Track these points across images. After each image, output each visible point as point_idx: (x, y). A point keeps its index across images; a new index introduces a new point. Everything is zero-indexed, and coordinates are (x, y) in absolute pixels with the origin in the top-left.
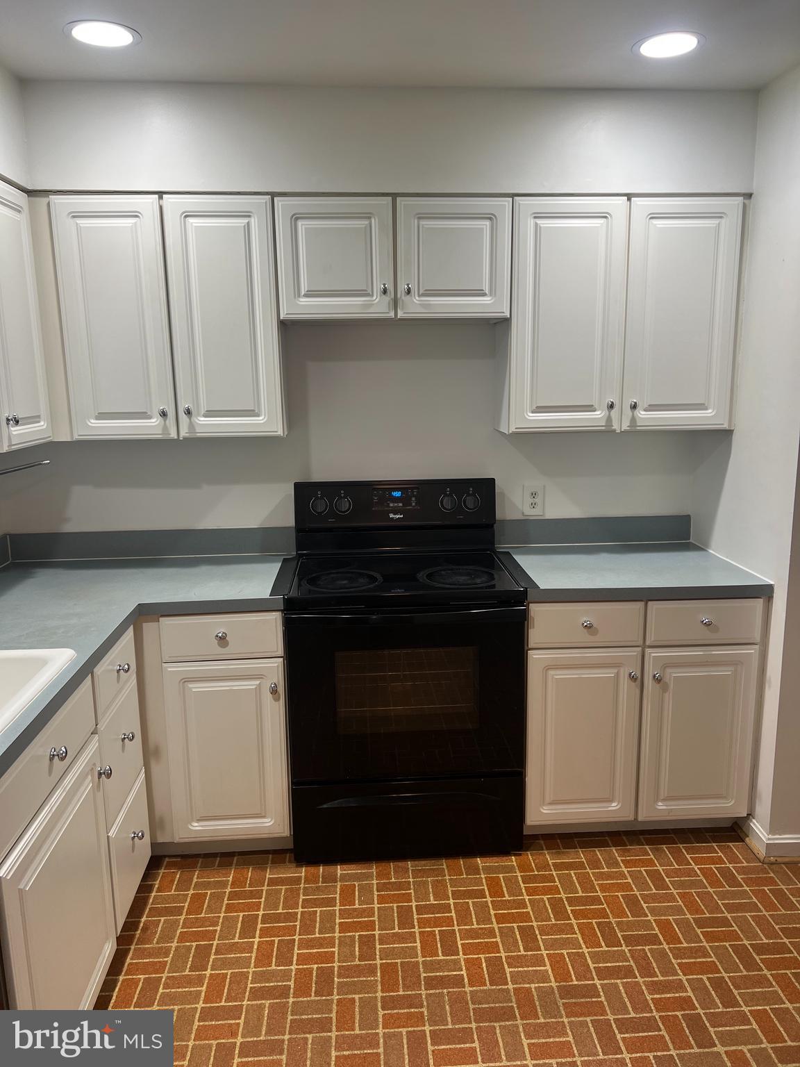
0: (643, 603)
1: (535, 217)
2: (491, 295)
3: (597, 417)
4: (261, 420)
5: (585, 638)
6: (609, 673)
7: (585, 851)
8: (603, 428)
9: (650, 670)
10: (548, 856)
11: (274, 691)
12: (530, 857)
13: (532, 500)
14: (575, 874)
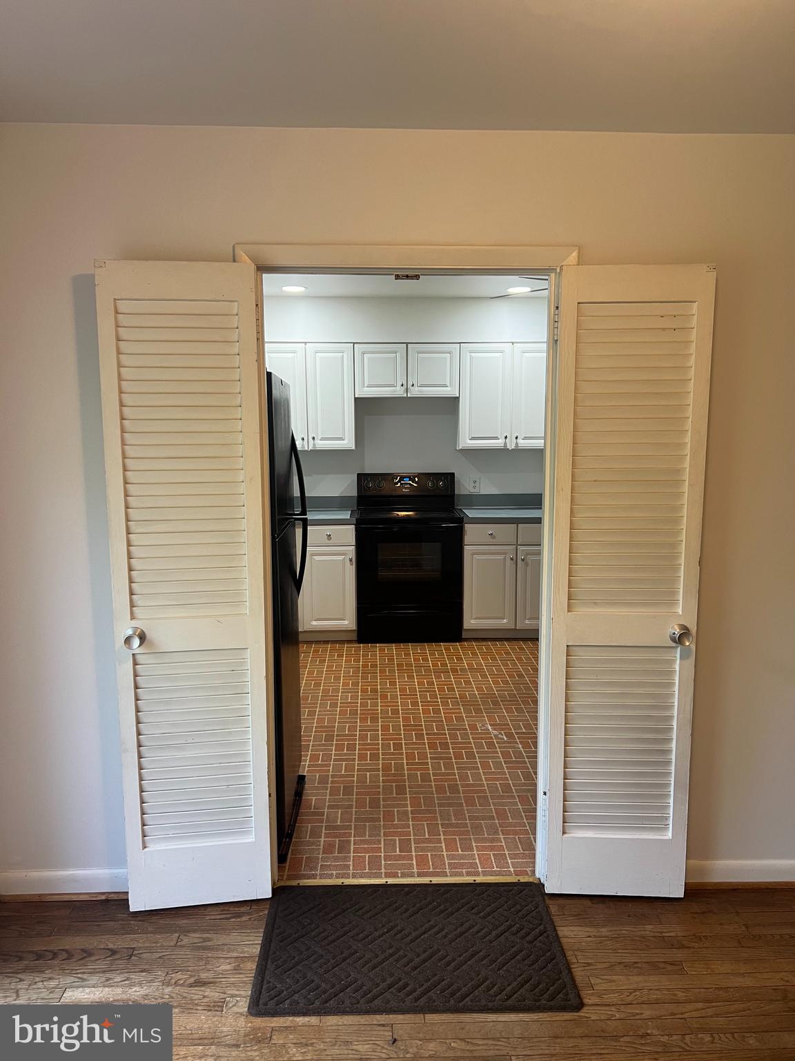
0: (516, 525)
1: (470, 353)
2: (450, 387)
3: (499, 443)
4: (345, 442)
5: (490, 540)
6: (502, 557)
8: (502, 448)
9: (521, 556)
11: (351, 560)
13: (474, 485)
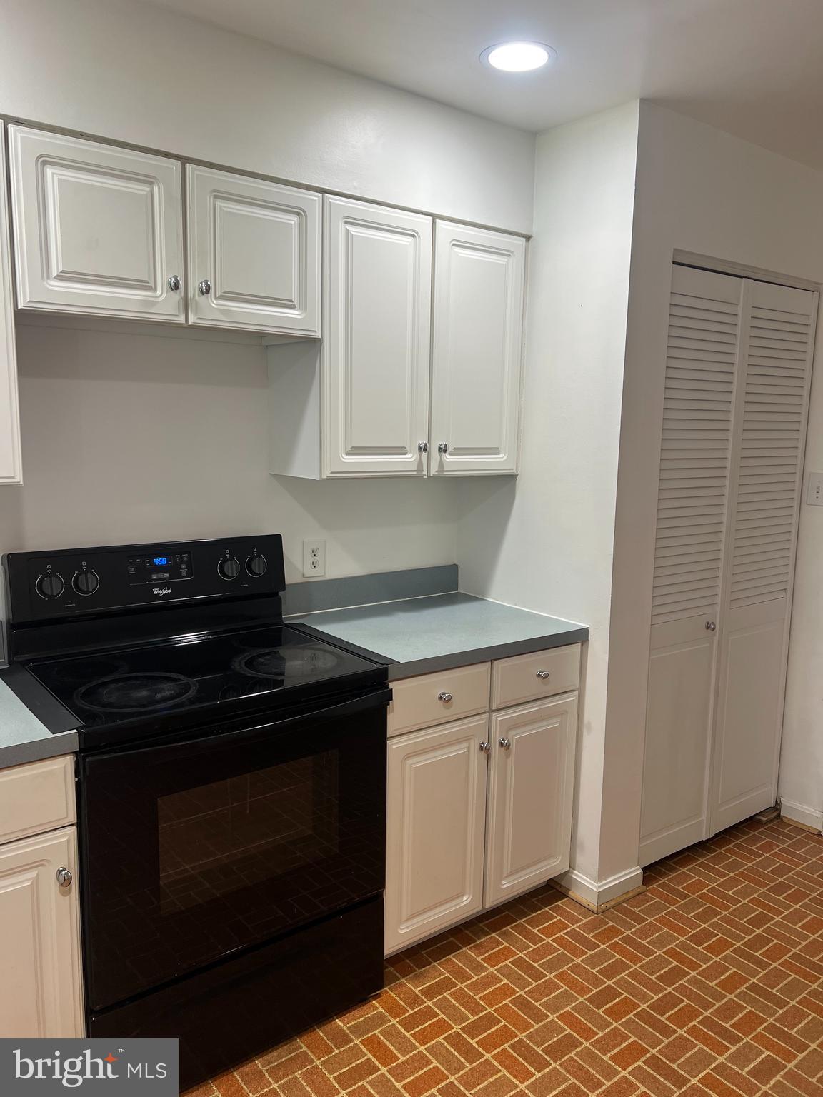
0: (490, 664)
1: (346, 222)
2: (300, 308)
3: (408, 461)
6: (461, 749)
7: (441, 962)
8: (415, 473)
10: (409, 985)
12: (389, 992)
13: (312, 559)
14: (450, 995)
